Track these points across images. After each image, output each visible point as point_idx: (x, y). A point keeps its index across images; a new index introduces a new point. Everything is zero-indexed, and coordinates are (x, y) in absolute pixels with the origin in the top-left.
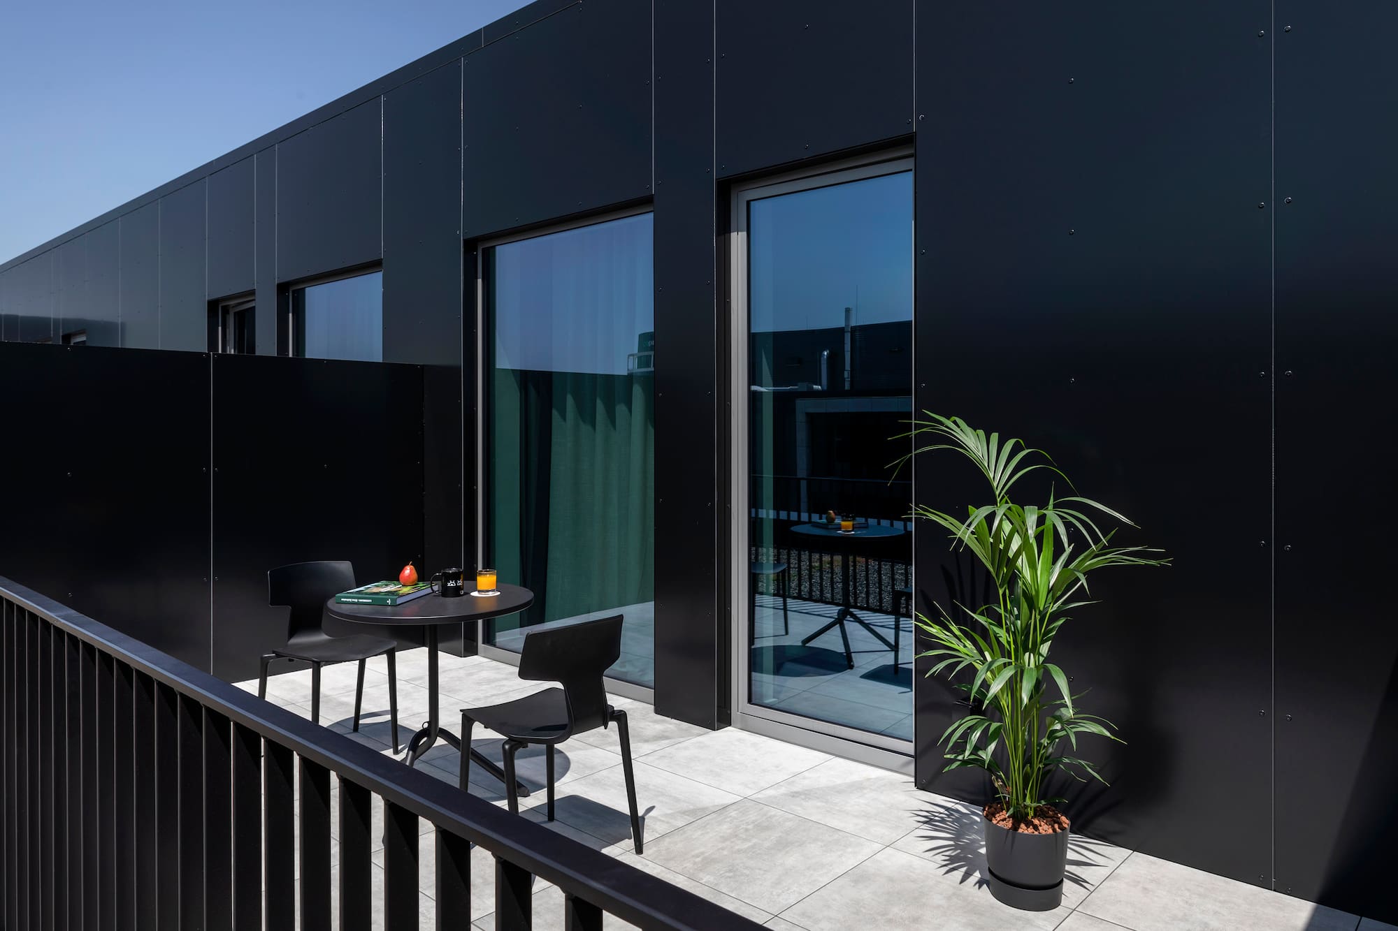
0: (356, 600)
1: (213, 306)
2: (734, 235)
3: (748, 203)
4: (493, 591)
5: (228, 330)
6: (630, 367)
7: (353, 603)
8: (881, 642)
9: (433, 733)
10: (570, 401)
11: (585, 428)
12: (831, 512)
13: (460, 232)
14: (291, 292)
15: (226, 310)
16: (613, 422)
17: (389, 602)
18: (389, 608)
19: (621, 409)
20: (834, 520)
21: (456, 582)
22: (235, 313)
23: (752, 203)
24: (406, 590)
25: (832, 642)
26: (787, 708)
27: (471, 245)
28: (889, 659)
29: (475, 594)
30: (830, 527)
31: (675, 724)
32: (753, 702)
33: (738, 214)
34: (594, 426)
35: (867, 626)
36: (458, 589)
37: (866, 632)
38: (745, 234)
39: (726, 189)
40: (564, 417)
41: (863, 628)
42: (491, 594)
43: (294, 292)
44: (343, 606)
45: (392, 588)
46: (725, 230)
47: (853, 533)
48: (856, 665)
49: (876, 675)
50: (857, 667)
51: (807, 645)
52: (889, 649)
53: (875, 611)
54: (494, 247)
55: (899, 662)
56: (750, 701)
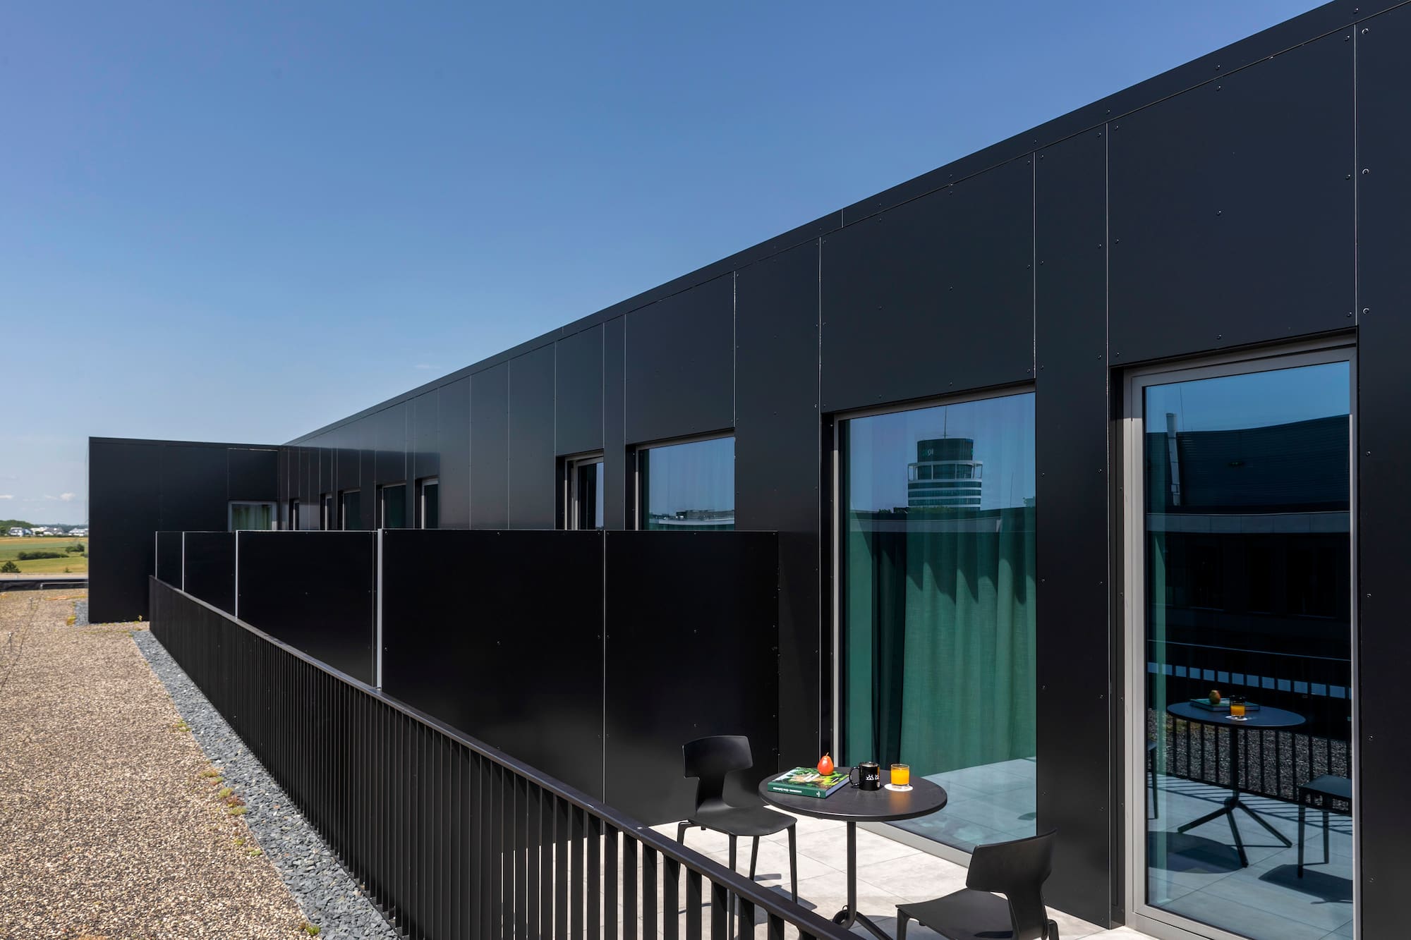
0: (787, 790)
1: (560, 461)
2: (1127, 421)
3: (1144, 389)
4: (906, 785)
5: (572, 483)
6: (911, 478)
7: (784, 792)
8: (1272, 835)
9: (851, 916)
10: (927, 570)
11: (943, 598)
12: (1215, 691)
13: (818, 406)
14: (637, 452)
15: (571, 465)
16: (975, 594)
17: (818, 794)
18: (819, 800)
19: (984, 582)
20: (1218, 701)
21: (874, 777)
22: (579, 467)
23: (1147, 388)
24: (827, 781)
25: (1218, 831)
26: (1183, 911)
27: (828, 418)
28: (1289, 857)
29: (888, 787)
30: (1215, 709)
31: (1063, 917)
32: (1150, 902)
33: (1132, 398)
34: (953, 595)
35: (1252, 813)
36: (875, 782)
37: (1252, 821)
38: (1140, 420)
39: (1118, 375)
40: (920, 585)
41: (1249, 816)
42: (903, 789)
43: (640, 452)
44: (775, 794)
45: (810, 777)
46: (1118, 414)
47: (1245, 719)
48: (1250, 861)
49: (1278, 877)
50: (1252, 865)
51: (1186, 833)
52: (1285, 845)
53: (1257, 794)
54: (849, 420)
55: (1305, 862)
56: (1147, 902)
